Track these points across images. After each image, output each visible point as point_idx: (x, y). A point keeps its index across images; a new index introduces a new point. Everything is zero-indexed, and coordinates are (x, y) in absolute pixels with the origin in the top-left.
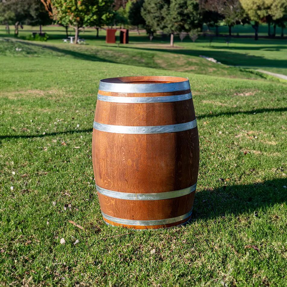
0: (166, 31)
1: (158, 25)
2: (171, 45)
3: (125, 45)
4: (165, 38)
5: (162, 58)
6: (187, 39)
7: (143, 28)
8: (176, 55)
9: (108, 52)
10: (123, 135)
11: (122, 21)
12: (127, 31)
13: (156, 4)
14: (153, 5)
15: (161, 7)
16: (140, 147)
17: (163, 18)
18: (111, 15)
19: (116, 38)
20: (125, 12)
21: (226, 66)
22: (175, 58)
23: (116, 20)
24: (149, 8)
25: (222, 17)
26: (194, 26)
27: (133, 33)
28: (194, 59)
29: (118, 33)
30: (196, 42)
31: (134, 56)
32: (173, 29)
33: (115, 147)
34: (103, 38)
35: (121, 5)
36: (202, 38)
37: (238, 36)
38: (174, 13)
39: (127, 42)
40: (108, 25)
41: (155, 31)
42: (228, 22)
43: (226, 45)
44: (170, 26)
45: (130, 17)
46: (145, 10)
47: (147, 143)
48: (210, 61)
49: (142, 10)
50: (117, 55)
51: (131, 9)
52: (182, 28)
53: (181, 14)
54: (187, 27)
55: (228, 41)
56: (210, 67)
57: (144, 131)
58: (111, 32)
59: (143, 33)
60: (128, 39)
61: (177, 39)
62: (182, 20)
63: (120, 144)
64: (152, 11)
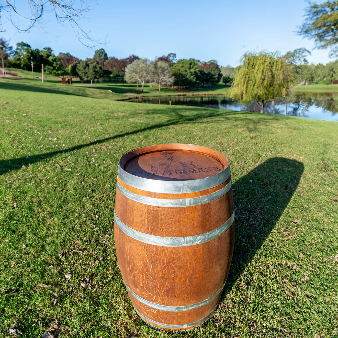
0: (89, 79)
1: (85, 76)
2: (91, 85)
3: (70, 85)
4: (88, 82)
5: (89, 91)
6: (98, 82)
7: (78, 77)
8: (95, 89)
9: (64, 88)
10: (172, 249)
11: (68, 74)
12: (71, 79)
13: (83, 66)
14: (81, 67)
15: (85, 68)
16: (195, 260)
17: (87, 73)
18: (63, 72)
19: (66, 82)
20: (68, 70)
21: (117, 94)
22: (94, 91)
23: (65, 73)
24: (80, 68)
25: (111, 73)
26: (101, 76)
27: (74, 79)
28: (103, 91)
29: (67, 80)
30: (102, 83)
31: (76, 90)
32: (92, 77)
33: (160, 262)
34: (60, 82)
35: (66, 67)
36: (104, 82)
37: (118, 81)
38: (91, 71)
39: (72, 84)
40: (62, 76)
41: (84, 79)
42: (114, 75)
43: (114, 84)
44: (90, 76)
45: (71, 72)
46: (78, 69)
47: (203, 253)
48: (110, 92)
49: (77, 69)
50: (68, 89)
51: (71, 69)
52: (95, 77)
53: (94, 71)
54: (98, 77)
55: (116, 83)
56: (110, 94)
57: (200, 241)
58: (64, 79)
59: (78, 79)
60: (72, 82)
61: (94, 82)
62: (95, 74)
63: (167, 259)
64: (81, 69)
